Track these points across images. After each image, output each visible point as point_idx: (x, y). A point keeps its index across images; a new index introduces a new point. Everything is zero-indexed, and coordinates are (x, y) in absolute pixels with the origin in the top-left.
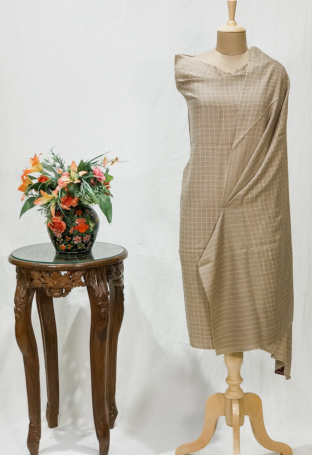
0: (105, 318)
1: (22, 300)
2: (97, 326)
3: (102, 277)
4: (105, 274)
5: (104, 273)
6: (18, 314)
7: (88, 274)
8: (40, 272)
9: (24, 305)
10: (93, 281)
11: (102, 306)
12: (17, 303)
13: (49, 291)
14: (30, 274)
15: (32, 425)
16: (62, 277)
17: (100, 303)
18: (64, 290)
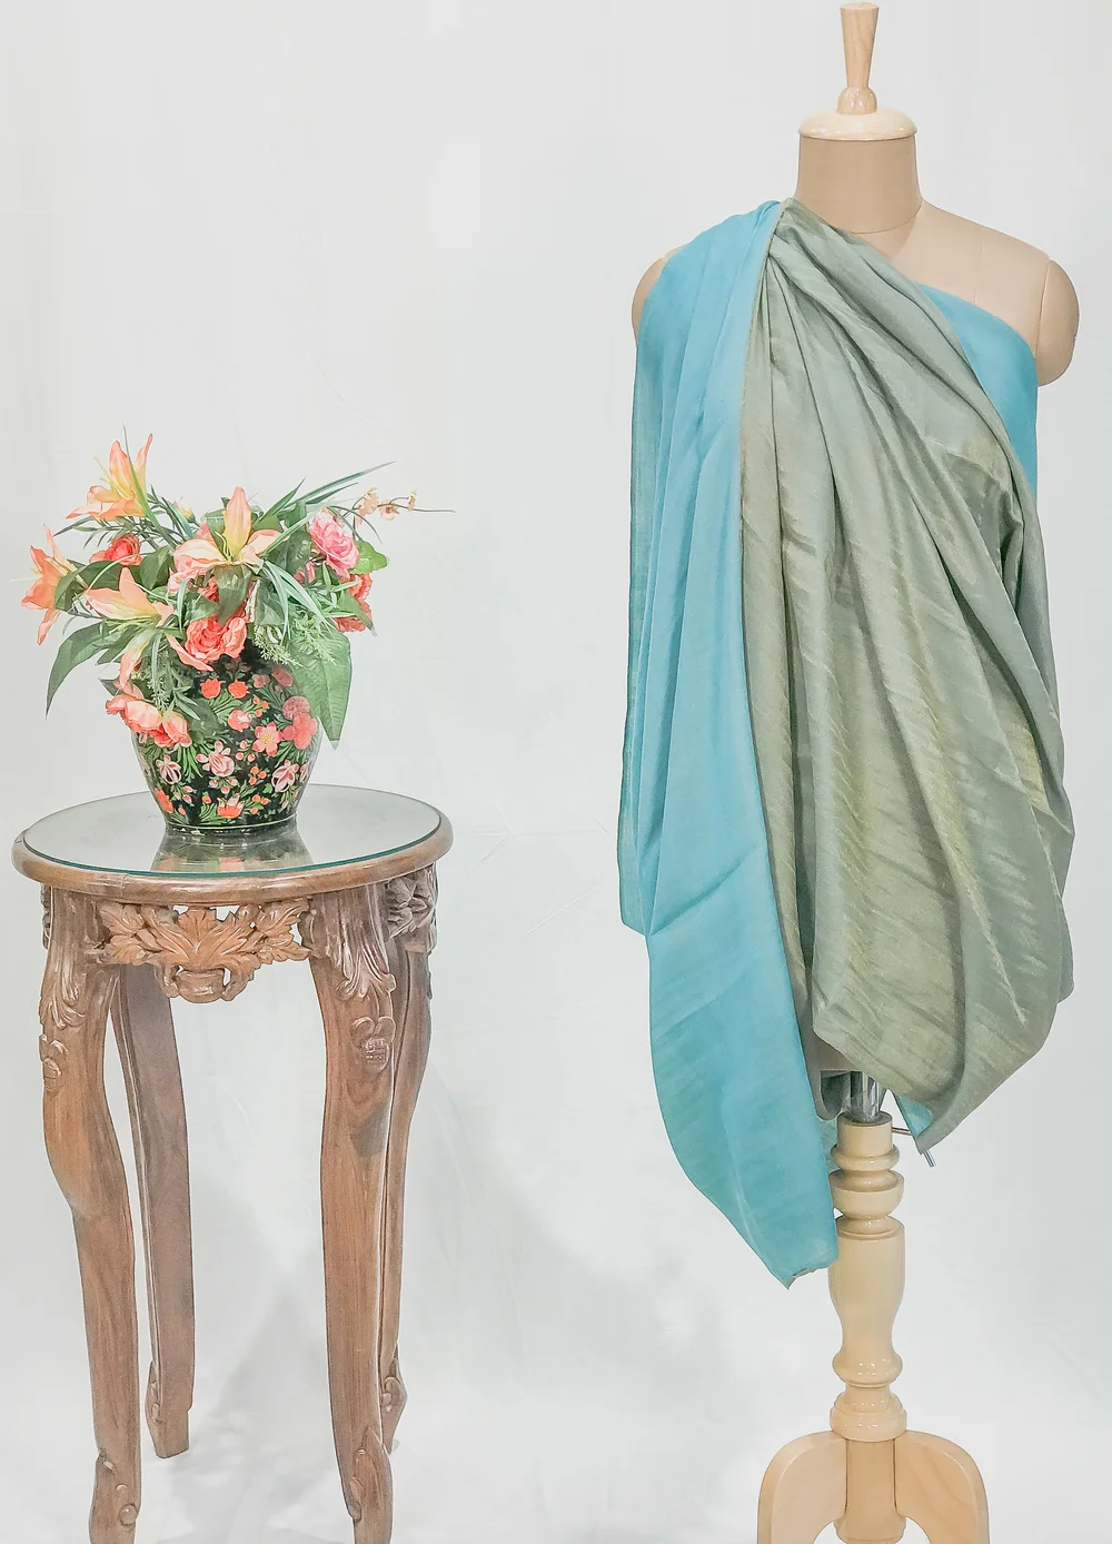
0: (380, 1074)
1: (69, 1010)
2: (351, 1106)
3: (367, 925)
4: (377, 914)
5: (373, 907)
6: (54, 1064)
7: (314, 912)
8: (138, 906)
9: (77, 1030)
10: (332, 940)
11: (371, 1031)
12: (49, 1019)
13: (174, 979)
14: (98, 917)
15: (108, 1465)
16: (219, 923)
17: (363, 1020)
18: (228, 972)
